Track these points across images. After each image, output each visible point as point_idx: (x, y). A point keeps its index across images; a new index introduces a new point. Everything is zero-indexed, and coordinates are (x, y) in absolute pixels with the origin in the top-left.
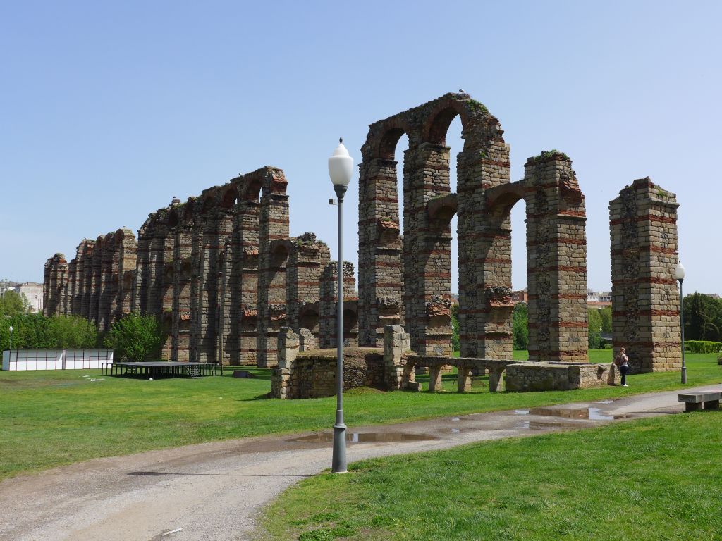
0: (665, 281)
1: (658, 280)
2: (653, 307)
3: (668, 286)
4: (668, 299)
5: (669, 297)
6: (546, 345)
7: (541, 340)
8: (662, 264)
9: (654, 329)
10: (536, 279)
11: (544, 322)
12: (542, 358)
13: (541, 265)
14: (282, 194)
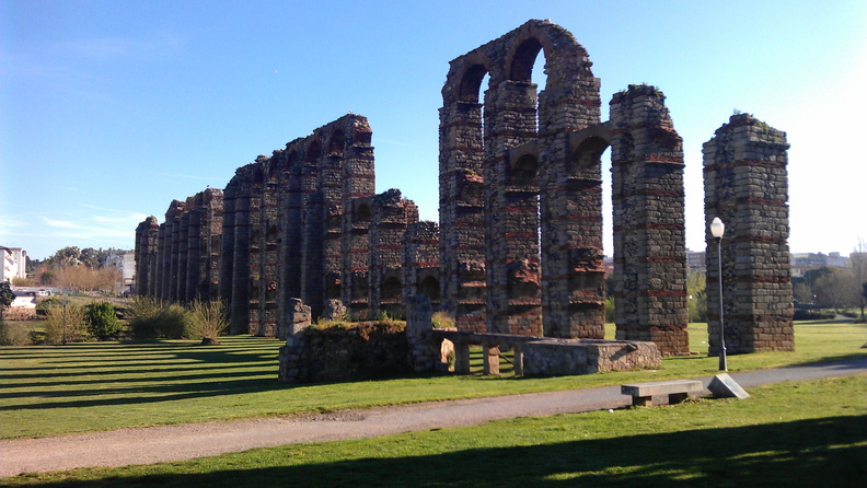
0: (770, 240)
1: (759, 239)
2: (753, 272)
3: (774, 246)
4: (775, 262)
5: (776, 259)
6: (634, 318)
7: (628, 312)
8: (766, 219)
9: (754, 299)
10: (623, 239)
11: (631, 290)
12: (631, 334)
13: (627, 222)
14: (366, 145)
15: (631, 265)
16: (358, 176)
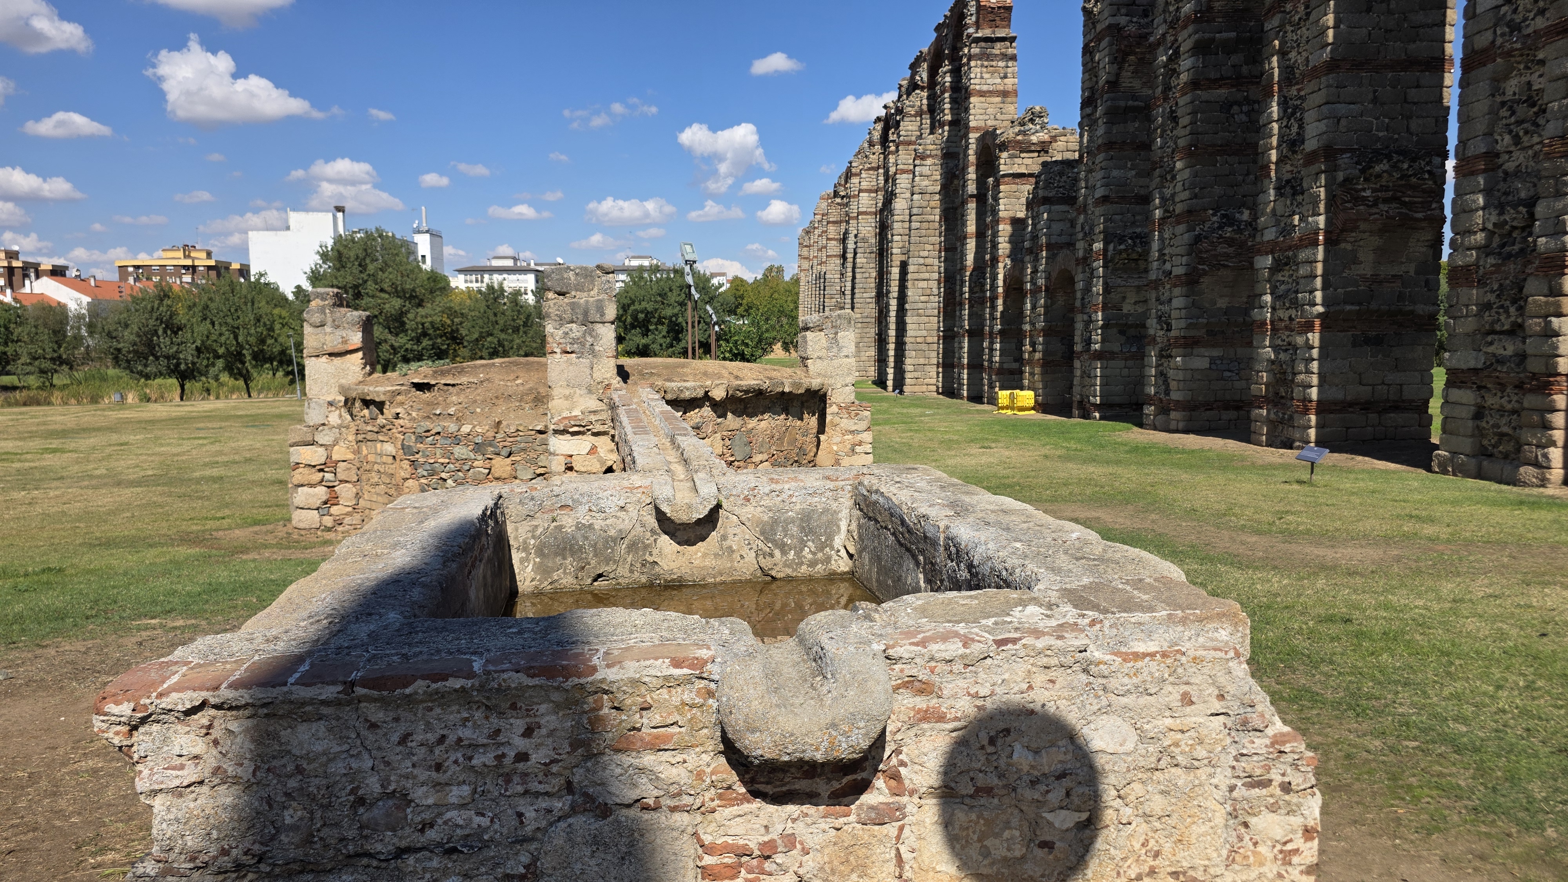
6: (1509, 348)
7: (1493, 332)
10: (1496, 90)
11: (1509, 256)
12: (1491, 401)
13: (1514, 27)
14: (1001, 33)
15: (1517, 173)
16: (982, 94)
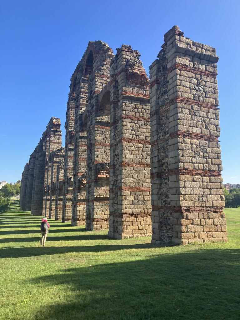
0: (200, 137)
1: (188, 134)
2: (181, 165)
3: (204, 142)
4: (204, 157)
5: (206, 155)
6: (117, 207)
7: (115, 203)
8: (196, 118)
9: (182, 191)
10: (114, 152)
11: (116, 187)
12: (115, 219)
13: (115, 140)
14: (58, 130)
16: (53, 143)
